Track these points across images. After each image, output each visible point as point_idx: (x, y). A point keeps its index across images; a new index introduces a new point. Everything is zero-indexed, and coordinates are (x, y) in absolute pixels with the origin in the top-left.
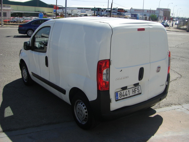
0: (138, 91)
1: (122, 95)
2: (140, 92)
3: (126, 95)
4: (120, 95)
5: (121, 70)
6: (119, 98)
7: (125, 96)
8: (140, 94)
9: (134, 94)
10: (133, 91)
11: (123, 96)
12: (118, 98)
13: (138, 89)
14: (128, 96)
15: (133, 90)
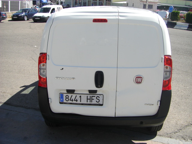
0: (98, 101)
1: (69, 98)
2: (101, 103)
3: (75, 100)
4: (66, 98)
5: (63, 69)
6: (65, 101)
7: (74, 102)
8: (102, 105)
9: (89, 103)
10: (87, 99)
11: (70, 100)
12: (63, 101)
13: (98, 98)
14: (79, 102)
15: (89, 98)
